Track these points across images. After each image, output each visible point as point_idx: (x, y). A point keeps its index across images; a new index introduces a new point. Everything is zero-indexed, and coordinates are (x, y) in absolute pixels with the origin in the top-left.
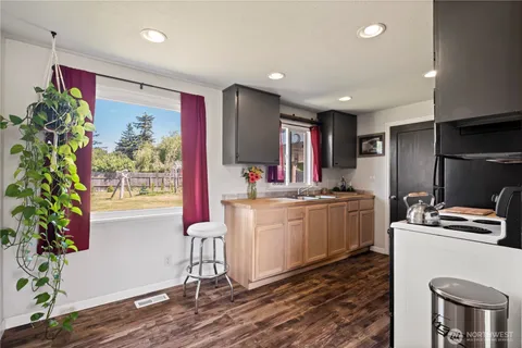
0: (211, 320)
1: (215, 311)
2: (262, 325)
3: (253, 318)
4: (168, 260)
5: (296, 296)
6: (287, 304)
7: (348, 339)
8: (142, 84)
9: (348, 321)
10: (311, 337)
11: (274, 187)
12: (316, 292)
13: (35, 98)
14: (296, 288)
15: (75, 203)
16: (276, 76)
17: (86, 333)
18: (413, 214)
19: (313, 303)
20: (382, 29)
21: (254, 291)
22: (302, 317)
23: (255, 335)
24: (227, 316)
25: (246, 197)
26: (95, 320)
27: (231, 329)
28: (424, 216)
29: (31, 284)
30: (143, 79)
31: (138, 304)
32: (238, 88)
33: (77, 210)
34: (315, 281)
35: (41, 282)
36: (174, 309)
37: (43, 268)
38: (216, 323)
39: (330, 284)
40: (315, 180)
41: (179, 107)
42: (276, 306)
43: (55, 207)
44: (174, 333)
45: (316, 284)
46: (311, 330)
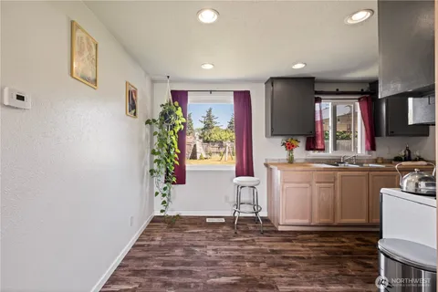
0: (241, 239)
1: (247, 235)
2: (273, 252)
3: (269, 246)
4: (227, 198)
5: (316, 244)
6: (303, 247)
7: (341, 283)
8: (211, 91)
9: (353, 273)
10: (308, 271)
11: (313, 154)
12: (339, 247)
13: (161, 109)
14: (320, 239)
15: (175, 159)
16: (299, 66)
17: (180, 226)
18: (405, 182)
19: (327, 252)
20: (369, 14)
21: (282, 232)
22: (310, 258)
23: (266, 256)
24: (253, 240)
25: (286, 162)
26: (187, 221)
27: (253, 247)
28: (417, 185)
29: (160, 195)
30: (210, 88)
31: (208, 220)
32: (272, 81)
33: (177, 163)
34: (344, 240)
35: (164, 195)
36: (224, 227)
37: (165, 189)
38: (245, 241)
39: (358, 245)
40: (367, 149)
41: (233, 100)
42: (294, 245)
43: (169, 161)
44: (219, 238)
45: (343, 242)
46: (311, 267)
